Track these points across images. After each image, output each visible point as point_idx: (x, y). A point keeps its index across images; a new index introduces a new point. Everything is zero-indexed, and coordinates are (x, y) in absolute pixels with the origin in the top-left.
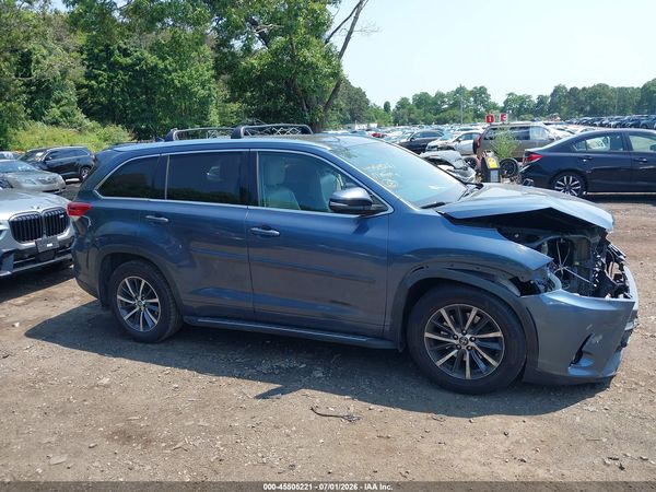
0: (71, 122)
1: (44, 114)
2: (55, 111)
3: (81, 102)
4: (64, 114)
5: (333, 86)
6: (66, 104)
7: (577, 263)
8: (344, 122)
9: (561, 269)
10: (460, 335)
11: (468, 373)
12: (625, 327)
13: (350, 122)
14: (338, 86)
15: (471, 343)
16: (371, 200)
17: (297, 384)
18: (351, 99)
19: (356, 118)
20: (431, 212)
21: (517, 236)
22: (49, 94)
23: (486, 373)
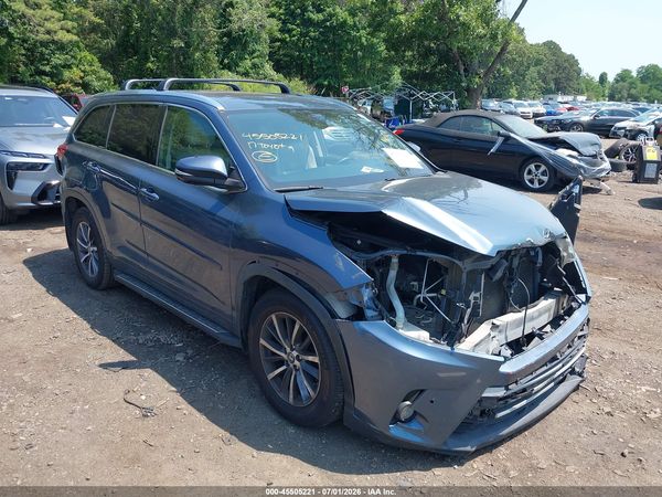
0: (258, 74)
1: (238, 66)
2: (248, 63)
3: (271, 55)
4: (254, 66)
5: (498, 49)
6: (257, 57)
7: (443, 292)
8: (546, 92)
9: (421, 296)
10: (288, 350)
11: (291, 396)
12: (482, 392)
13: (553, 93)
14: (503, 50)
15: (296, 363)
16: (226, 173)
17: (149, 363)
18: (558, 67)
19: (561, 88)
20: (280, 198)
21: (359, 242)
22: (245, 46)
23: (305, 403)
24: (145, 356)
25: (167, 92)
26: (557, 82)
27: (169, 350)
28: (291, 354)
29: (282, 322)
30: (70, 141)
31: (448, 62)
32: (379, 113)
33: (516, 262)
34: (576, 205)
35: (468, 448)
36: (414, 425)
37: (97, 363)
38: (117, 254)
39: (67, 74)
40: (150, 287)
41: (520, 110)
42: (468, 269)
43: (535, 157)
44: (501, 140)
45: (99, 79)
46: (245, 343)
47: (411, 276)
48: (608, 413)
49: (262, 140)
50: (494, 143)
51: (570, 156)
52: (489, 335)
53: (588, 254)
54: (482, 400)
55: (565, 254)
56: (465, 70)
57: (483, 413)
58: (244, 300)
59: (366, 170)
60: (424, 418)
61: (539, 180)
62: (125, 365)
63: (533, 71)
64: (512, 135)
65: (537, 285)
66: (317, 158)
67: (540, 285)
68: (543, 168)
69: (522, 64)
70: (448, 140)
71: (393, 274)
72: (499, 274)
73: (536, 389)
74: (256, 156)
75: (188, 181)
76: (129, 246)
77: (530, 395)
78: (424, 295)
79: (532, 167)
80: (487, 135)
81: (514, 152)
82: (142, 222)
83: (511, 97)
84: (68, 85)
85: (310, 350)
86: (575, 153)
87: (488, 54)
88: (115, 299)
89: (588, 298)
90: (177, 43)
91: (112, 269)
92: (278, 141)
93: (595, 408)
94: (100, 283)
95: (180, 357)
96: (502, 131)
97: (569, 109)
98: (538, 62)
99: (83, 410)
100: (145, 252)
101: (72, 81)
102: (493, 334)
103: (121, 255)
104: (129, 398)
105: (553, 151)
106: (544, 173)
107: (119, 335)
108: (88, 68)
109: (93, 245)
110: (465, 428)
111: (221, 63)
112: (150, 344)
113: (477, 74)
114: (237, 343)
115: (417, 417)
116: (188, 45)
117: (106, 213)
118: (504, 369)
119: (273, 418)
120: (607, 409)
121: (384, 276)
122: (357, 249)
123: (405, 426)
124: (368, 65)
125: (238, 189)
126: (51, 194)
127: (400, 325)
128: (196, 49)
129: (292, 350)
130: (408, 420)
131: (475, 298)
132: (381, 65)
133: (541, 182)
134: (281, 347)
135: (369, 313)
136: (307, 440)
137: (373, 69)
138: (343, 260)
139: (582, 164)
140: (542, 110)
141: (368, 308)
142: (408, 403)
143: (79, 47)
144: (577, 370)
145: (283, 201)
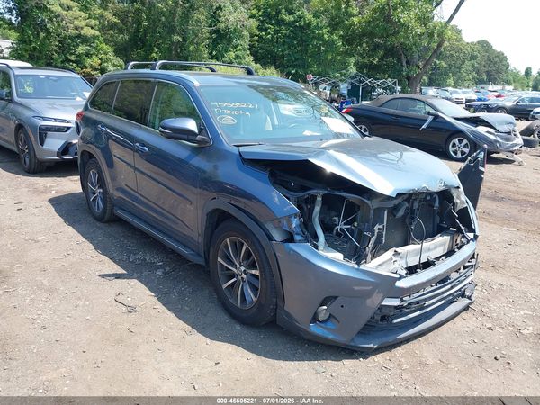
0: (240, 64)
1: (224, 56)
2: (232, 55)
3: (252, 47)
4: (237, 57)
5: (435, 46)
6: (240, 50)
7: (356, 224)
8: (479, 82)
9: (339, 227)
10: (238, 266)
11: (239, 302)
12: (382, 301)
13: (485, 83)
14: (440, 45)
15: (244, 276)
16: (197, 131)
17: (136, 275)
18: (490, 61)
19: (492, 79)
20: (236, 150)
21: (293, 184)
22: (230, 41)
23: (249, 306)
24: (133, 270)
25: (157, 71)
26: (488, 73)
27: (152, 267)
28: (240, 269)
29: (234, 244)
30: (86, 108)
31: (393, 56)
32: (336, 96)
33: (416, 205)
34: (481, 168)
35: (371, 346)
36: (330, 325)
37: (97, 273)
38: (118, 194)
39: (88, 62)
40: (140, 219)
41: (454, 97)
42: (375, 207)
43: (458, 133)
44: (431, 118)
45: (114, 65)
46: (207, 261)
47: (333, 213)
48: (490, 328)
49: (226, 108)
50: (425, 120)
51: (488, 132)
52: (391, 259)
53: (495, 210)
54: (381, 307)
55: (458, 201)
56: (407, 62)
57: (383, 318)
58: (206, 228)
59: (307, 133)
60: (336, 319)
61: (462, 152)
62: (118, 276)
63: (468, 65)
64: (440, 114)
65: (436, 224)
66: (273, 126)
67: (439, 226)
68: (465, 142)
69: (458, 58)
70: (387, 118)
71: (317, 209)
72: (401, 213)
73: (427, 303)
74: (221, 119)
75: (169, 137)
76: (126, 188)
77: (422, 308)
78: (341, 226)
79: (456, 141)
80: (421, 114)
81: (441, 129)
82: (135, 169)
83: (447, 86)
84: (89, 70)
85: (253, 266)
86: (492, 130)
87: (427, 49)
88: (114, 229)
89: (476, 237)
90: (177, 38)
91: (113, 206)
92: (238, 109)
93: (479, 324)
94: (103, 217)
95: (159, 272)
96: (432, 111)
97: (498, 97)
98: (473, 58)
99: (84, 305)
100: (137, 192)
101: (92, 67)
102: (394, 259)
103: (121, 195)
104: (119, 298)
105: (473, 128)
106: (465, 146)
107: (115, 255)
108: (104, 57)
109: (99, 188)
110: (368, 329)
111: (211, 54)
112: (138, 262)
113: (417, 66)
114: (202, 262)
115: (332, 319)
116: (184, 40)
117: (111, 165)
118: (399, 284)
119: (225, 318)
120: (490, 325)
121: (311, 211)
122: (290, 189)
123: (323, 325)
124: (330, 57)
125: (205, 143)
126: (72, 150)
127: (321, 247)
128: (192, 43)
129: (241, 266)
130: (325, 321)
131: (379, 229)
132: (339, 58)
133: (463, 153)
134: (233, 264)
135: (297, 238)
136: (249, 334)
137: (333, 61)
138: (279, 196)
139: (498, 139)
140: (474, 97)
141: (297, 234)
142: (325, 307)
143: (99, 40)
144: (467, 294)
145: (237, 153)
